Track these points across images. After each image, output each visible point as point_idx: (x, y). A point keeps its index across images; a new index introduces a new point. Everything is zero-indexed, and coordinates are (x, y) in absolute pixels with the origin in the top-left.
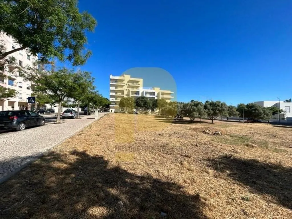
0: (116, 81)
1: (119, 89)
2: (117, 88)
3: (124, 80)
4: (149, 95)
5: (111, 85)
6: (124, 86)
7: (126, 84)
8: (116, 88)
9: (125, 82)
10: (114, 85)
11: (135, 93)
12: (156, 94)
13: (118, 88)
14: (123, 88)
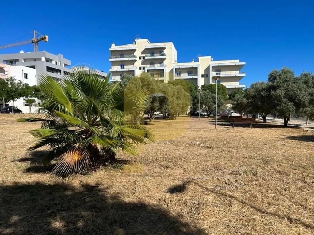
0: (122, 53)
1: (127, 68)
2: (123, 68)
3: (135, 50)
4: (187, 74)
5: (112, 62)
6: (135, 61)
7: (140, 58)
8: (122, 66)
9: (138, 54)
10: (116, 62)
11: (156, 74)
12: (201, 72)
13: (125, 67)
14: (133, 65)
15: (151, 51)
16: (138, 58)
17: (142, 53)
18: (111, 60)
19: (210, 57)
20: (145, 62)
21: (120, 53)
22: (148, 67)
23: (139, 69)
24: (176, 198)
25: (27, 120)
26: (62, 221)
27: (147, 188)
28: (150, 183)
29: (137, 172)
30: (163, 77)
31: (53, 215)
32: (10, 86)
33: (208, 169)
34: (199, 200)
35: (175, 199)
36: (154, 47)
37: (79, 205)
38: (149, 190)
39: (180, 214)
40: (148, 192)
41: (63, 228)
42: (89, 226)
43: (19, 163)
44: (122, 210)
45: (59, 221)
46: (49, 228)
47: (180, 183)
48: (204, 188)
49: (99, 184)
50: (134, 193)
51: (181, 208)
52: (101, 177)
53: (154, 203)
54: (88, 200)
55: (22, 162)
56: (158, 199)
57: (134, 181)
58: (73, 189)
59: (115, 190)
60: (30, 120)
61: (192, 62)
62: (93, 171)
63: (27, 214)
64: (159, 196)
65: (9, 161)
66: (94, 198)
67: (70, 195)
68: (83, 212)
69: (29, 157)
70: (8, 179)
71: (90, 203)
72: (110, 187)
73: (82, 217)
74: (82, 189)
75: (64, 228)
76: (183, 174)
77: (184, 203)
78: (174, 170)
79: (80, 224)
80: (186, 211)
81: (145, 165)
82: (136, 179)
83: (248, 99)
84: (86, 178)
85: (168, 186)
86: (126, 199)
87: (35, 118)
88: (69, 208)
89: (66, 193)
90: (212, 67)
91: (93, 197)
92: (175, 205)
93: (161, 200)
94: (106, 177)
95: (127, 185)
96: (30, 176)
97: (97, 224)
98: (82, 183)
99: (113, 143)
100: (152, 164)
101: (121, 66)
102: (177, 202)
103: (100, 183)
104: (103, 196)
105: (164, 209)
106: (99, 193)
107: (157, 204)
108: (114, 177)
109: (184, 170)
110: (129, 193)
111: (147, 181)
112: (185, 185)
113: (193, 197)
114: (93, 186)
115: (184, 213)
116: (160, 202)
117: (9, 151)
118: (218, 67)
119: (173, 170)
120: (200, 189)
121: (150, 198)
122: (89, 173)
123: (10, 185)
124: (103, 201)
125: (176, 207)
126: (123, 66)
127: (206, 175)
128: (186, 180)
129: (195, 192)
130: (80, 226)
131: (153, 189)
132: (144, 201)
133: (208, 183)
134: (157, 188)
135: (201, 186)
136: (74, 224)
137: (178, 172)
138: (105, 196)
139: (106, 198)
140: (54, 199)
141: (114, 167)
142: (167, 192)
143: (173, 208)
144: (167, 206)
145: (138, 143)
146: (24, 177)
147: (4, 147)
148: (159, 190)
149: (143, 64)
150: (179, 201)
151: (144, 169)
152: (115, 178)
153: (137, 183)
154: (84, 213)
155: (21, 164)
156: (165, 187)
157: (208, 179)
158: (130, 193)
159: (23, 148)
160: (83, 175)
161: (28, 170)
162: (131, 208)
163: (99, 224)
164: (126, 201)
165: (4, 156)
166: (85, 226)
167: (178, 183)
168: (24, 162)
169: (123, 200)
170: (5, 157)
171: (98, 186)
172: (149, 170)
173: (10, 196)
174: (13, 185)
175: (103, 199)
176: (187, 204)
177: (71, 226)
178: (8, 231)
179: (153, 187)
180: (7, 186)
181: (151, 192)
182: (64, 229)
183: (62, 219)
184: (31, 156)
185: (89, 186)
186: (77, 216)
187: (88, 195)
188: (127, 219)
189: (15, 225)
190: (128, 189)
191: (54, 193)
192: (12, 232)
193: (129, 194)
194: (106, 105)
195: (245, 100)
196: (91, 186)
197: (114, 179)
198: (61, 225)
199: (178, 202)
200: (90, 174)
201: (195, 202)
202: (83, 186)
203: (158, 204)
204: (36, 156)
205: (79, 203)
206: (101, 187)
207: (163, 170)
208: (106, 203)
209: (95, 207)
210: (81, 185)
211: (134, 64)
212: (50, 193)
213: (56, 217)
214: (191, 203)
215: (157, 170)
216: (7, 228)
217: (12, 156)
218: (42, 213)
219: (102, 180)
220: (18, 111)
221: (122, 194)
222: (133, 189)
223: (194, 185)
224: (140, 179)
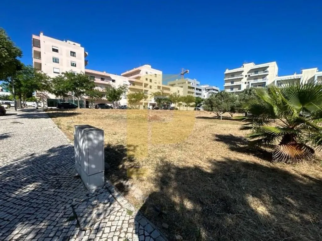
0: (233, 74)
1: (235, 83)
2: (233, 83)
3: (243, 71)
5: (226, 80)
6: (242, 78)
8: (232, 83)
9: (244, 74)
10: (229, 80)
11: (259, 85)
13: (234, 83)
14: (240, 81)
15: (256, 71)
16: (245, 76)
17: (248, 73)
19: (317, 68)
20: (250, 78)
21: (232, 74)
22: (252, 81)
23: (244, 83)
32: (174, 97)
36: (258, 67)
61: (293, 74)
90: (318, 77)
149: (247, 80)
211: (242, 80)
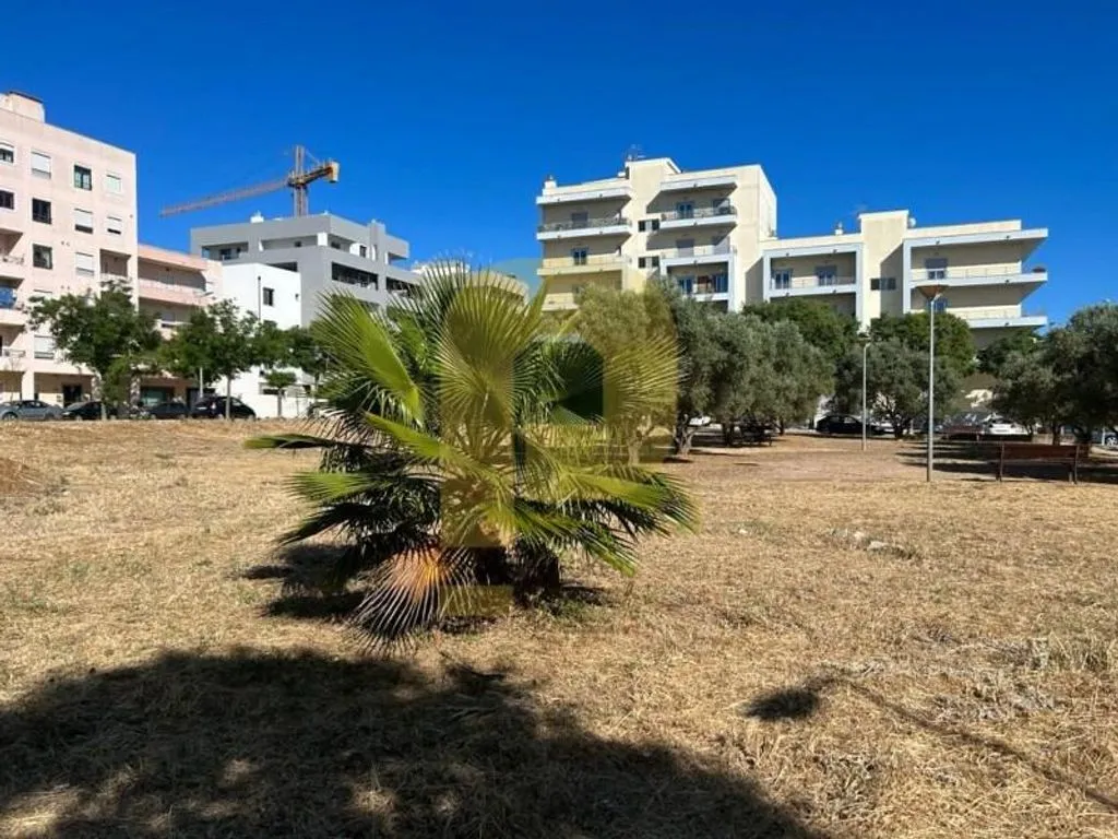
0: (579, 212)
1: (595, 263)
2: (584, 263)
3: (624, 200)
4: (813, 279)
5: (545, 242)
6: (626, 236)
7: (642, 226)
8: (580, 258)
9: (634, 212)
10: (559, 241)
11: (701, 280)
13: (590, 258)
14: (617, 252)
15: (681, 201)
16: (636, 226)
17: (651, 209)
18: (541, 236)
19: (904, 214)
20: (660, 238)
21: (574, 210)
22: (671, 257)
23: (636, 263)
24: (781, 737)
25: (279, 443)
26: (386, 789)
27: (675, 695)
28: (682, 673)
29: (637, 633)
30: (726, 290)
31: (357, 766)
32: (221, 330)
33: (904, 637)
34: (873, 751)
35: (778, 741)
36: (691, 185)
37: (442, 739)
38: (680, 702)
39: (798, 800)
40: (677, 710)
41: (392, 812)
42: (478, 814)
43: (249, 584)
44: (585, 768)
45: (376, 789)
46: (345, 809)
47: (794, 682)
48: (891, 706)
49: (506, 670)
50: (627, 710)
51: (801, 776)
52: (513, 643)
53: (699, 750)
54: (470, 721)
55: (258, 581)
56: (714, 736)
57: (626, 666)
58: (417, 680)
59: (562, 692)
60: (285, 442)
61: (833, 233)
62: (486, 623)
63: (276, 757)
64: (718, 725)
65: (218, 576)
66: (489, 716)
67: (410, 703)
68: (455, 765)
69: (279, 565)
70: (217, 634)
71: (478, 736)
72: (543, 682)
73: (453, 780)
74: (450, 682)
75: (395, 815)
76: (808, 649)
77: (816, 760)
78: (771, 636)
79: (447, 805)
80: (822, 789)
81: (664, 609)
82: (632, 659)
83: (1058, 370)
84: (463, 643)
85: (749, 692)
86: (599, 728)
87: (301, 437)
88: (407, 747)
89: (398, 694)
90: (915, 251)
91: (486, 713)
92: (781, 764)
93: (729, 742)
94: (530, 645)
95: (603, 678)
96: (282, 628)
97: (504, 810)
98: (448, 663)
99: (555, 525)
100: (688, 606)
101: (576, 256)
102: (788, 755)
103: (507, 664)
104: (519, 711)
105: (739, 775)
106: (505, 701)
107: (712, 756)
108: (558, 647)
109: (808, 634)
110: (611, 706)
111: (673, 666)
112: (816, 691)
113: (848, 737)
114: (485, 673)
115: (813, 795)
116: (723, 749)
117: (219, 541)
118: (939, 248)
119: (770, 632)
120: (875, 713)
121: (685, 732)
122: (472, 627)
123: (224, 654)
124: (521, 729)
125: (783, 772)
126: (584, 255)
127: (896, 658)
128: (818, 672)
129: (854, 721)
130: (446, 811)
131: (694, 701)
132: (665, 742)
133: (904, 688)
134: (710, 696)
135: (878, 700)
136: (426, 802)
137: (789, 642)
138: (526, 713)
139: (532, 722)
140: (357, 713)
141: (556, 612)
142: (750, 715)
143: (770, 775)
144: (748, 766)
145: (637, 529)
146: (264, 632)
147: (202, 529)
148: (717, 705)
149: (650, 246)
150: (795, 749)
151: (660, 623)
152: (560, 650)
153: (636, 672)
154: (459, 769)
155: (254, 585)
156: (741, 695)
157: (904, 675)
158: (614, 707)
159: (261, 534)
160: (450, 635)
161: (276, 609)
162: (621, 763)
163: (508, 812)
164: (601, 735)
165: (203, 559)
166: (464, 815)
167: (787, 684)
168: (264, 581)
169: (590, 729)
170: (207, 563)
171: (503, 674)
172: (679, 629)
173: (224, 693)
174: (232, 657)
175: (522, 722)
176: (826, 762)
177: (417, 810)
178: (217, 809)
179: (695, 693)
180: (212, 659)
181: (689, 708)
182: (396, 819)
183: (389, 781)
184: (283, 561)
185: (474, 673)
186: (436, 777)
187: (469, 704)
188: (606, 801)
189: (239, 790)
190: (605, 693)
191: (358, 690)
192: (228, 814)
193: (610, 712)
194: (531, 394)
195: (1047, 375)
196: (480, 675)
197: (555, 655)
198: (386, 802)
199: (791, 753)
200: (474, 633)
201: (856, 759)
202: (452, 671)
203: (715, 753)
204: (300, 563)
205: (442, 732)
206: (513, 680)
207: (729, 633)
208: (531, 736)
209: (496, 750)
210: (447, 667)
211: (623, 247)
212: (348, 691)
213: (366, 774)
214: (841, 760)
215: (708, 630)
216: (214, 800)
217: (228, 557)
218: (322, 755)
219: (515, 655)
220: (243, 411)
221: (587, 709)
222: (624, 695)
223: (848, 694)
224: (647, 659)
